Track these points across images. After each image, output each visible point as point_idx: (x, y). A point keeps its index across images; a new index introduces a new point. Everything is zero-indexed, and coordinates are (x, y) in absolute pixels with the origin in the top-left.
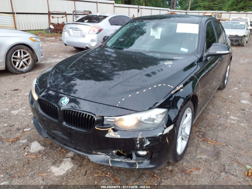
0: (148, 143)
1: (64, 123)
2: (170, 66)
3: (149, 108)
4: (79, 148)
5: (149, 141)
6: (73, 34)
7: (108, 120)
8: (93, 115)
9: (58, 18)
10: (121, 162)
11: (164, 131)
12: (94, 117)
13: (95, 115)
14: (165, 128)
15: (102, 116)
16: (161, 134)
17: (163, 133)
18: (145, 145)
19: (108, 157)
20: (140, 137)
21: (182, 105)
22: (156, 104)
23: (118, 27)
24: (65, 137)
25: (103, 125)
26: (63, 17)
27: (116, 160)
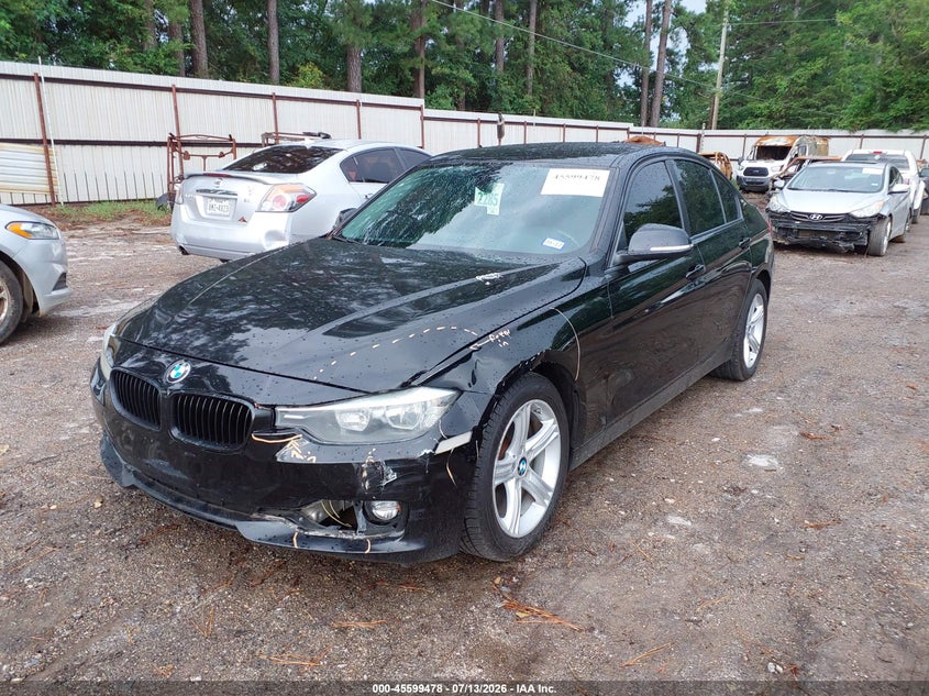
0: (392, 476)
1: (175, 432)
2: (488, 283)
3: (400, 383)
4: (216, 507)
5: (394, 470)
6: (208, 212)
7: (286, 416)
8: (246, 403)
9: (205, 157)
10: (326, 539)
11: (437, 445)
12: (251, 407)
13: (252, 403)
14: (442, 439)
15: (270, 403)
16: (428, 452)
17: (435, 450)
18: (385, 483)
19: (293, 527)
20: (370, 459)
21: (501, 383)
22: (418, 375)
23: (375, 188)
24: (178, 474)
25: (275, 430)
26: (222, 155)
27: (311, 533)
